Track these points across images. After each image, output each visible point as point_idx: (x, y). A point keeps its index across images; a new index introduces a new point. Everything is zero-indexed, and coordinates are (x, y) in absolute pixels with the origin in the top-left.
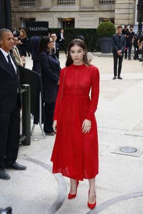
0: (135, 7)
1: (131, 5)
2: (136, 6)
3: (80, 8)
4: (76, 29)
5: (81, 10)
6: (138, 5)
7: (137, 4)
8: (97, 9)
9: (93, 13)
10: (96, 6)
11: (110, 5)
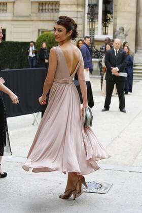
0: (84, 16)
1: (79, 14)
2: (86, 15)
3: (14, 16)
4: (8, 42)
5: (15, 19)
6: (88, 14)
7: (87, 11)
8: (35, 18)
9: (31, 23)
10: (34, 15)
11: (52, 14)
